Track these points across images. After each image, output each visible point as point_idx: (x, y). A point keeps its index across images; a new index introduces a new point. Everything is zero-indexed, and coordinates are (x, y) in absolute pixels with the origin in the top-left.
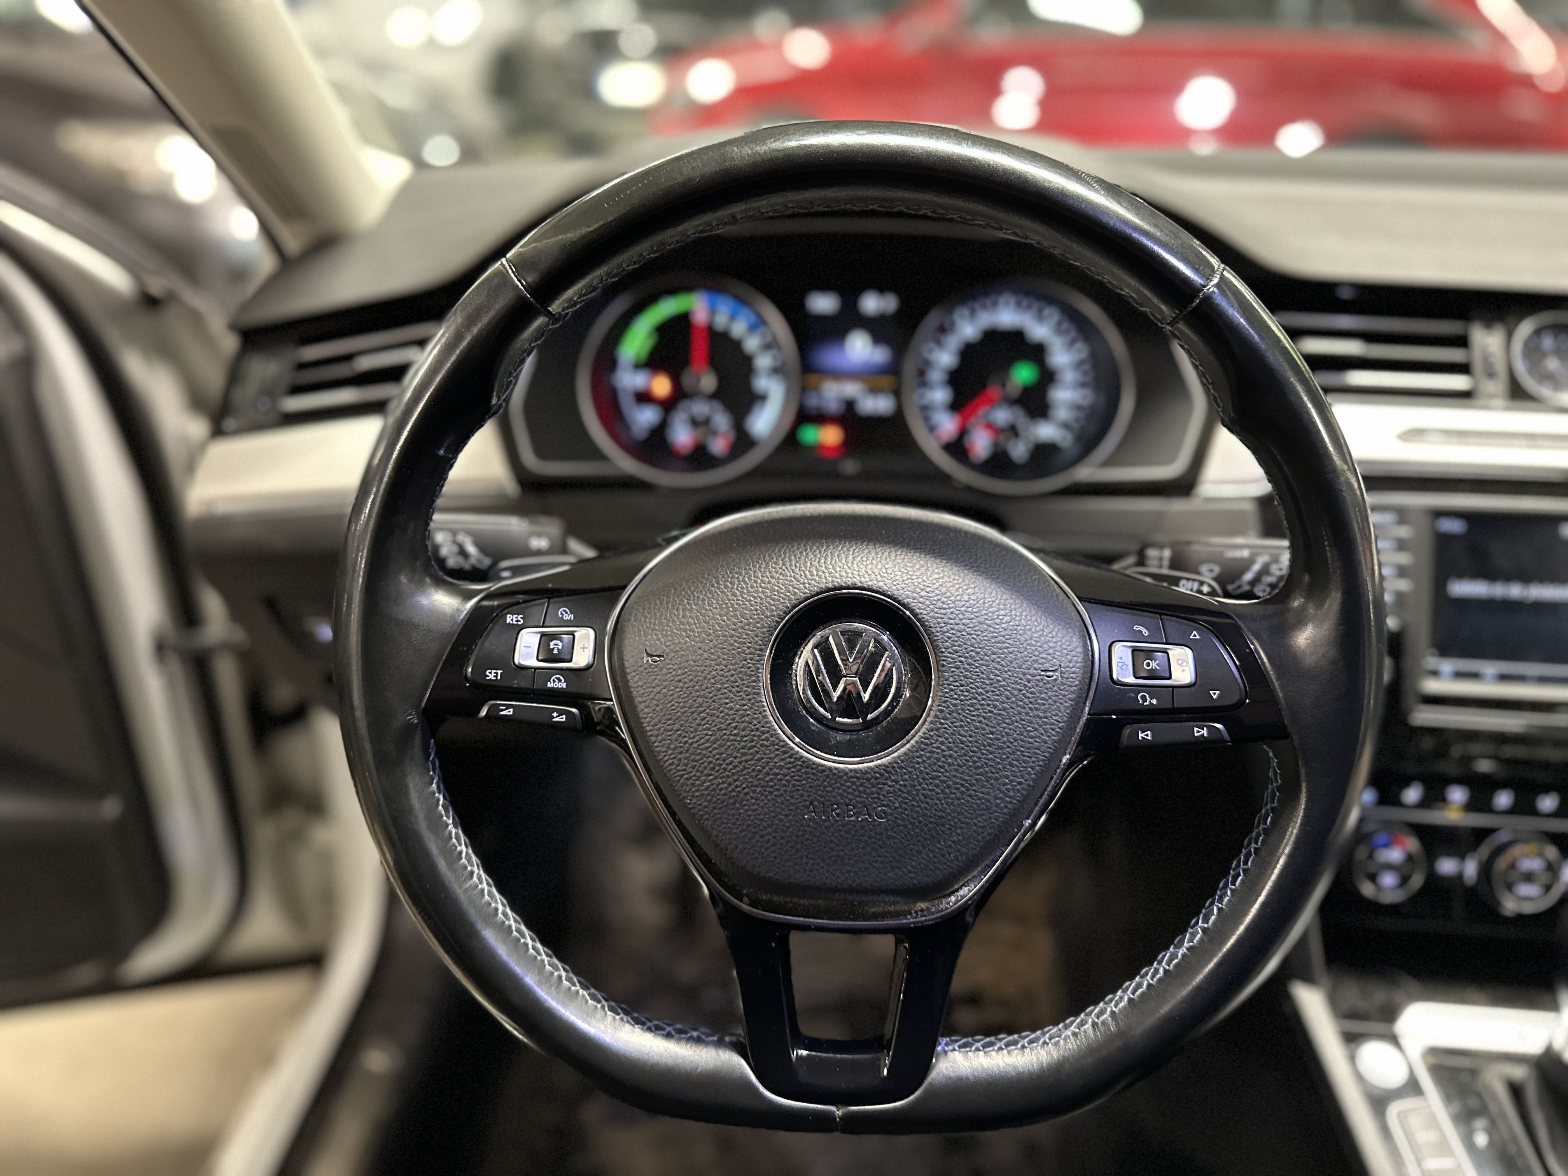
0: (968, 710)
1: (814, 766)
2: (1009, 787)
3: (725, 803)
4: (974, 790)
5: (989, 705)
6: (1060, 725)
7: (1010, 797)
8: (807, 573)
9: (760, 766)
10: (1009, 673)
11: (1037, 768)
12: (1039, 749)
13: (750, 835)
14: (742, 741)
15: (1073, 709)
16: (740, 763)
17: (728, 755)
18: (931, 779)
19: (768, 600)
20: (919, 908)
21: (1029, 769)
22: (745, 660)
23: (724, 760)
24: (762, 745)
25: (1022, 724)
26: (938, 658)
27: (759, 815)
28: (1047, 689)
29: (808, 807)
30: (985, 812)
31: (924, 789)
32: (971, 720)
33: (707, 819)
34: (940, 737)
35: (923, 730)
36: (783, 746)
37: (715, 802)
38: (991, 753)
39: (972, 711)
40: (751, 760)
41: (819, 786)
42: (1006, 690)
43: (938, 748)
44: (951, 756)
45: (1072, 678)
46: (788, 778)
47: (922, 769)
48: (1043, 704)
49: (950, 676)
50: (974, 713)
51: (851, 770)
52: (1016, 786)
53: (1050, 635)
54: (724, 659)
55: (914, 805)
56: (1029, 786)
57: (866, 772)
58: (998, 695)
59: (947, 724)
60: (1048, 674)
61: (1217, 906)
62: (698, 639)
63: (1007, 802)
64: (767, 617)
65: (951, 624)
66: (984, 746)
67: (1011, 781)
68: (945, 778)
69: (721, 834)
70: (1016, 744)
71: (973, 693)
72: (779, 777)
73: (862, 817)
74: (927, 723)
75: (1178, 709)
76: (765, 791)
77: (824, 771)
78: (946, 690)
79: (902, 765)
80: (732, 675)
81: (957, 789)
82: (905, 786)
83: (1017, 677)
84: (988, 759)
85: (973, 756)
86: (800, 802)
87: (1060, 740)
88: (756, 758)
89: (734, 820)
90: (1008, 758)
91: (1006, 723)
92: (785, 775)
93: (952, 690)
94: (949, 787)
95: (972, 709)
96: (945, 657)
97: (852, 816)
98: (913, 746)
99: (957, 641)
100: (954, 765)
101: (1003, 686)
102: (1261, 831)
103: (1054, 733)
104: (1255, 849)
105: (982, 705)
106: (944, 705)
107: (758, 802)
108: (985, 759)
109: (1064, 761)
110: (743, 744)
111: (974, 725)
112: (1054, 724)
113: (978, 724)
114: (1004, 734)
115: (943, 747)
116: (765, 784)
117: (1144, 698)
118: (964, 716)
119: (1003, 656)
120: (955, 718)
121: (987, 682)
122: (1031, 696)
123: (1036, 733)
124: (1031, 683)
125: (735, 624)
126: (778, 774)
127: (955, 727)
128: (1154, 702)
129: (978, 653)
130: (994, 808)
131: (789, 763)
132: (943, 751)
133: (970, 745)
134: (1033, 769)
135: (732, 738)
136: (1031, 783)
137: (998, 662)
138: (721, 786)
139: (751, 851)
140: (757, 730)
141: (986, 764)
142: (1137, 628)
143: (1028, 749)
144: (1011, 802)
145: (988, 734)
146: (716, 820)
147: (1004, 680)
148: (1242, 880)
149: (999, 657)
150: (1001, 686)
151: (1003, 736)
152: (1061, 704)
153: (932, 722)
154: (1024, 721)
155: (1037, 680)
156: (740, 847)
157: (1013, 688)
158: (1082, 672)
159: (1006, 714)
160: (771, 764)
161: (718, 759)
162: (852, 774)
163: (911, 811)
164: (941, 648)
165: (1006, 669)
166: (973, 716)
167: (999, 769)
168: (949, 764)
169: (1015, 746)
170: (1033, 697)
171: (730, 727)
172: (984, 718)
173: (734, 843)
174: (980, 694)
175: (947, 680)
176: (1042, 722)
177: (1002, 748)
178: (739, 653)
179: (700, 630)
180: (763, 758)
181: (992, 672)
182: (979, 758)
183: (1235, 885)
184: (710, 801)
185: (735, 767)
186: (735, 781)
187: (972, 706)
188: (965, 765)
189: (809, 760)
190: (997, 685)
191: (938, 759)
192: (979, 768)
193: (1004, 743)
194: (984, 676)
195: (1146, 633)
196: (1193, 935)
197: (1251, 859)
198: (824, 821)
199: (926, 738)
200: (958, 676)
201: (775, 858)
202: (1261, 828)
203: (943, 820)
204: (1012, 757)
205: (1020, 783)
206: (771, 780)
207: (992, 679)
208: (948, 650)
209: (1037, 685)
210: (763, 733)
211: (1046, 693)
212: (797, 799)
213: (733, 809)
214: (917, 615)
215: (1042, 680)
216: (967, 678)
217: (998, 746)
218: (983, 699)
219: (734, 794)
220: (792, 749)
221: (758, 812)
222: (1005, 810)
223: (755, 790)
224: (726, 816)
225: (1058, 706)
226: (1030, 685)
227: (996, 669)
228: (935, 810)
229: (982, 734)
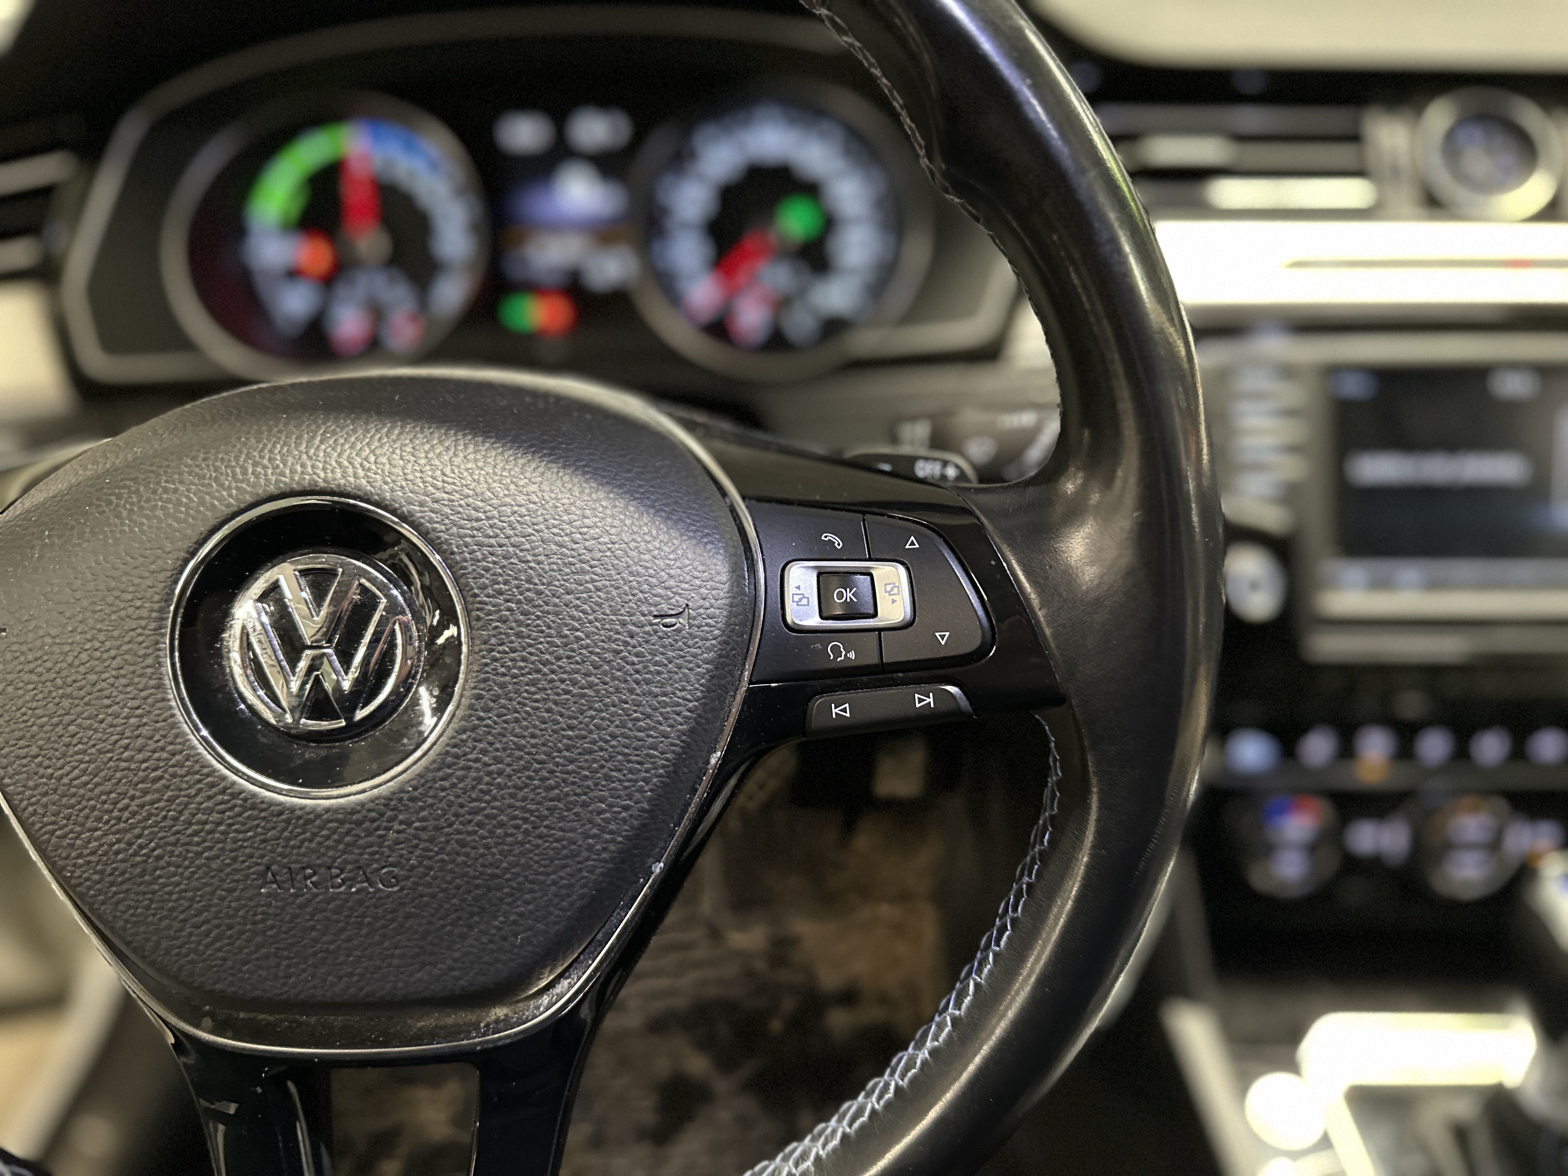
0: (526, 691)
1: (264, 806)
2: (608, 815)
3: (127, 875)
4: (546, 827)
5: (563, 681)
6: (691, 705)
7: (611, 832)
8: (238, 470)
9: (174, 810)
10: (598, 624)
11: (655, 780)
12: (656, 750)
13: (176, 925)
14: (139, 770)
15: (712, 677)
16: (142, 806)
17: (120, 794)
18: (469, 813)
19: (170, 521)
20: (493, 1017)
21: (642, 783)
22: (134, 630)
23: (115, 804)
24: (174, 776)
25: (623, 709)
26: (470, 607)
27: (186, 891)
28: (664, 647)
29: (263, 875)
30: (569, 861)
31: (458, 832)
32: (532, 708)
33: (103, 903)
34: (480, 741)
35: (449, 731)
36: (208, 775)
37: (111, 874)
38: (572, 761)
39: (534, 693)
40: (159, 800)
41: (278, 839)
42: (591, 653)
43: (477, 760)
44: (500, 773)
45: (707, 625)
46: (222, 828)
47: (452, 798)
48: (659, 673)
49: (490, 636)
50: (537, 696)
51: (329, 809)
52: (620, 813)
53: (672, 557)
55: (443, 860)
56: (644, 811)
57: (353, 812)
58: (578, 663)
59: (490, 718)
60: (667, 620)
61: (974, 980)
63: (607, 841)
65: (491, 546)
66: (560, 751)
67: (611, 806)
68: (494, 811)
69: (129, 926)
70: (614, 743)
71: (533, 663)
72: (208, 827)
73: (358, 886)
74: (455, 720)
75: (889, 664)
76: (188, 851)
77: (281, 813)
78: (484, 661)
79: (416, 794)
80: (114, 658)
81: (517, 827)
82: (424, 829)
83: (610, 630)
84: (568, 773)
85: (540, 769)
86: (249, 867)
87: (692, 731)
88: (165, 797)
89: (147, 902)
90: (602, 767)
91: (596, 710)
92: (218, 824)
93: (496, 660)
94: (501, 825)
95: (533, 689)
96: (480, 603)
97: (340, 886)
99: (501, 575)
100: (509, 788)
101: (587, 647)
102: (1037, 855)
103: (679, 719)
104: (1029, 886)
105: (551, 681)
106: (482, 686)
107: (180, 870)
108: (562, 772)
109: (713, 761)
110: (141, 774)
111: (538, 717)
112: (679, 705)
113: (546, 715)
114: (592, 727)
115: (486, 759)
116: (187, 839)
117: (835, 649)
118: (519, 703)
119: (585, 595)
120: (504, 707)
121: (558, 641)
122: (635, 659)
123: (648, 721)
124: (636, 638)
126: (206, 823)
127: (505, 722)
128: (852, 655)
129: (539, 593)
130: (585, 854)
131: (221, 803)
132: (486, 765)
133: (534, 750)
134: (647, 783)
135: (124, 765)
136: (646, 806)
137: (577, 607)
138: (116, 847)
139: (184, 951)
140: (163, 749)
141: (564, 781)
142: (827, 537)
143: (635, 749)
144: (613, 841)
145: (564, 730)
146: (118, 903)
147: (588, 637)
148: (1009, 938)
149: (578, 599)
150: (582, 647)
151: (591, 732)
152: (691, 669)
153: (463, 717)
154: (626, 703)
155: (645, 633)
156: (164, 944)
157: (603, 649)
158: (725, 613)
159: (593, 694)
160: (193, 806)
161: (105, 802)
163: (441, 869)
164: (472, 589)
165: (590, 617)
166: (537, 701)
167: (588, 787)
168: (500, 787)
169: (613, 747)
170: (640, 662)
171: (117, 746)
172: (556, 703)
173: (154, 938)
174: (545, 663)
175: (485, 643)
176: (659, 703)
177: (590, 752)
180: (178, 797)
181: (566, 625)
182: (552, 772)
183: (999, 946)
184: (102, 872)
185: (134, 814)
186: (139, 836)
187: (533, 685)
188: (527, 786)
189: (254, 795)
190: (575, 646)
191: (479, 780)
192: (552, 788)
193: (594, 742)
194: (552, 632)
195: (838, 543)
196: (941, 1027)
197: (1021, 903)
198: (294, 896)
199: (455, 746)
200: (505, 634)
201: (225, 959)
202: (1036, 850)
203: (497, 881)
204: (609, 765)
205: (626, 808)
206: (196, 833)
207: (566, 636)
208: (486, 591)
209: (647, 642)
210: (175, 754)
211: (663, 654)
212: (243, 862)
213: (141, 883)
214: (428, 533)
215: (656, 632)
216: (523, 637)
217: (584, 749)
218: (553, 672)
219: (138, 859)
220: (224, 778)
221: (182, 887)
222: (604, 855)
223: (172, 852)
224: (132, 896)
225: (684, 674)
226: (633, 642)
227: (573, 618)
228: (483, 866)
229: (553, 731)
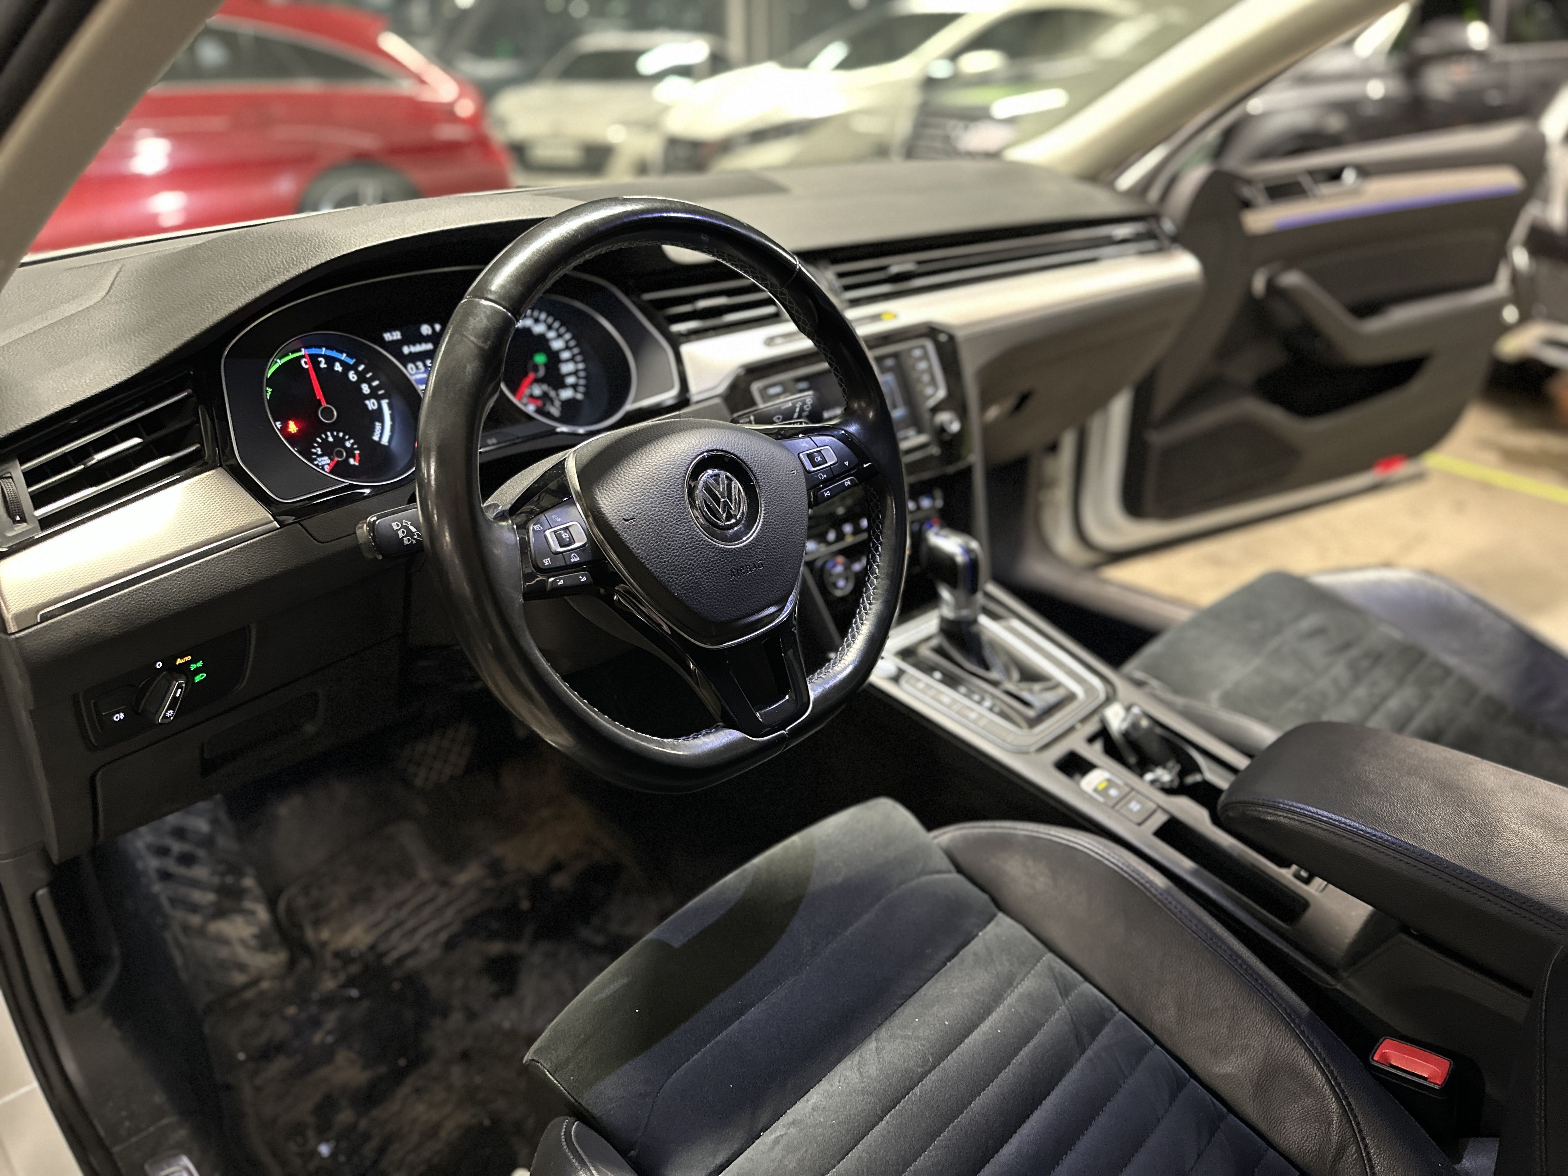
0: (775, 499)
1: (727, 551)
3: (694, 588)
9: (703, 560)
10: (781, 476)
16: (695, 562)
17: (687, 560)
18: (773, 539)
22: (678, 505)
23: (687, 564)
24: (702, 548)
26: (755, 477)
27: (710, 587)
28: (796, 480)
29: (730, 574)
31: (772, 545)
32: (778, 503)
33: (688, 600)
34: (769, 516)
35: (762, 515)
36: (711, 545)
37: (689, 589)
38: (789, 518)
41: (732, 560)
43: (771, 522)
44: (777, 524)
46: (717, 561)
47: (769, 535)
48: (797, 487)
49: (762, 484)
50: (777, 500)
51: (743, 546)
54: (667, 508)
55: (771, 555)
57: (747, 546)
58: (782, 488)
59: (769, 508)
60: (793, 472)
62: (648, 503)
64: (678, 479)
69: (696, 606)
71: (773, 490)
72: (714, 563)
73: (754, 569)
74: (762, 511)
75: (836, 476)
76: (710, 572)
77: (732, 551)
78: (763, 492)
79: (760, 536)
80: (675, 516)
81: (783, 541)
82: (765, 546)
83: (784, 477)
84: (790, 521)
86: (726, 572)
88: (700, 557)
89: (700, 595)
90: (796, 518)
91: (790, 501)
93: (766, 491)
97: (749, 571)
98: (762, 525)
99: (758, 466)
100: (779, 528)
101: (782, 483)
105: (779, 494)
106: (764, 499)
107: (709, 580)
110: (692, 551)
111: (779, 505)
113: (781, 505)
115: (772, 520)
116: (709, 568)
117: (820, 476)
120: (772, 504)
121: (776, 482)
123: (799, 502)
125: (664, 488)
126: (713, 561)
127: (773, 509)
128: (825, 476)
129: (768, 469)
131: (716, 553)
132: (773, 523)
133: (781, 516)
135: (686, 550)
138: (689, 578)
139: (712, 609)
140: (697, 541)
145: (785, 508)
146: (692, 599)
147: (781, 480)
151: (791, 508)
153: (765, 510)
156: (706, 609)
157: (785, 483)
158: (797, 470)
160: (708, 557)
161: (684, 564)
162: (744, 548)
163: (771, 558)
165: (779, 474)
168: (777, 529)
171: (683, 544)
172: (782, 500)
174: (776, 489)
175: (761, 486)
178: (673, 503)
179: (647, 497)
180: (703, 556)
184: (686, 588)
185: (693, 565)
186: (695, 573)
188: (782, 527)
189: (724, 548)
191: (772, 528)
194: (774, 480)
198: (739, 578)
199: (765, 519)
200: (765, 483)
206: (711, 566)
207: (778, 480)
208: (757, 472)
210: (700, 541)
213: (698, 589)
216: (769, 483)
218: (778, 492)
219: (697, 580)
220: (716, 545)
221: (710, 585)
223: (706, 574)
224: (696, 595)
227: (777, 475)
228: (780, 554)
